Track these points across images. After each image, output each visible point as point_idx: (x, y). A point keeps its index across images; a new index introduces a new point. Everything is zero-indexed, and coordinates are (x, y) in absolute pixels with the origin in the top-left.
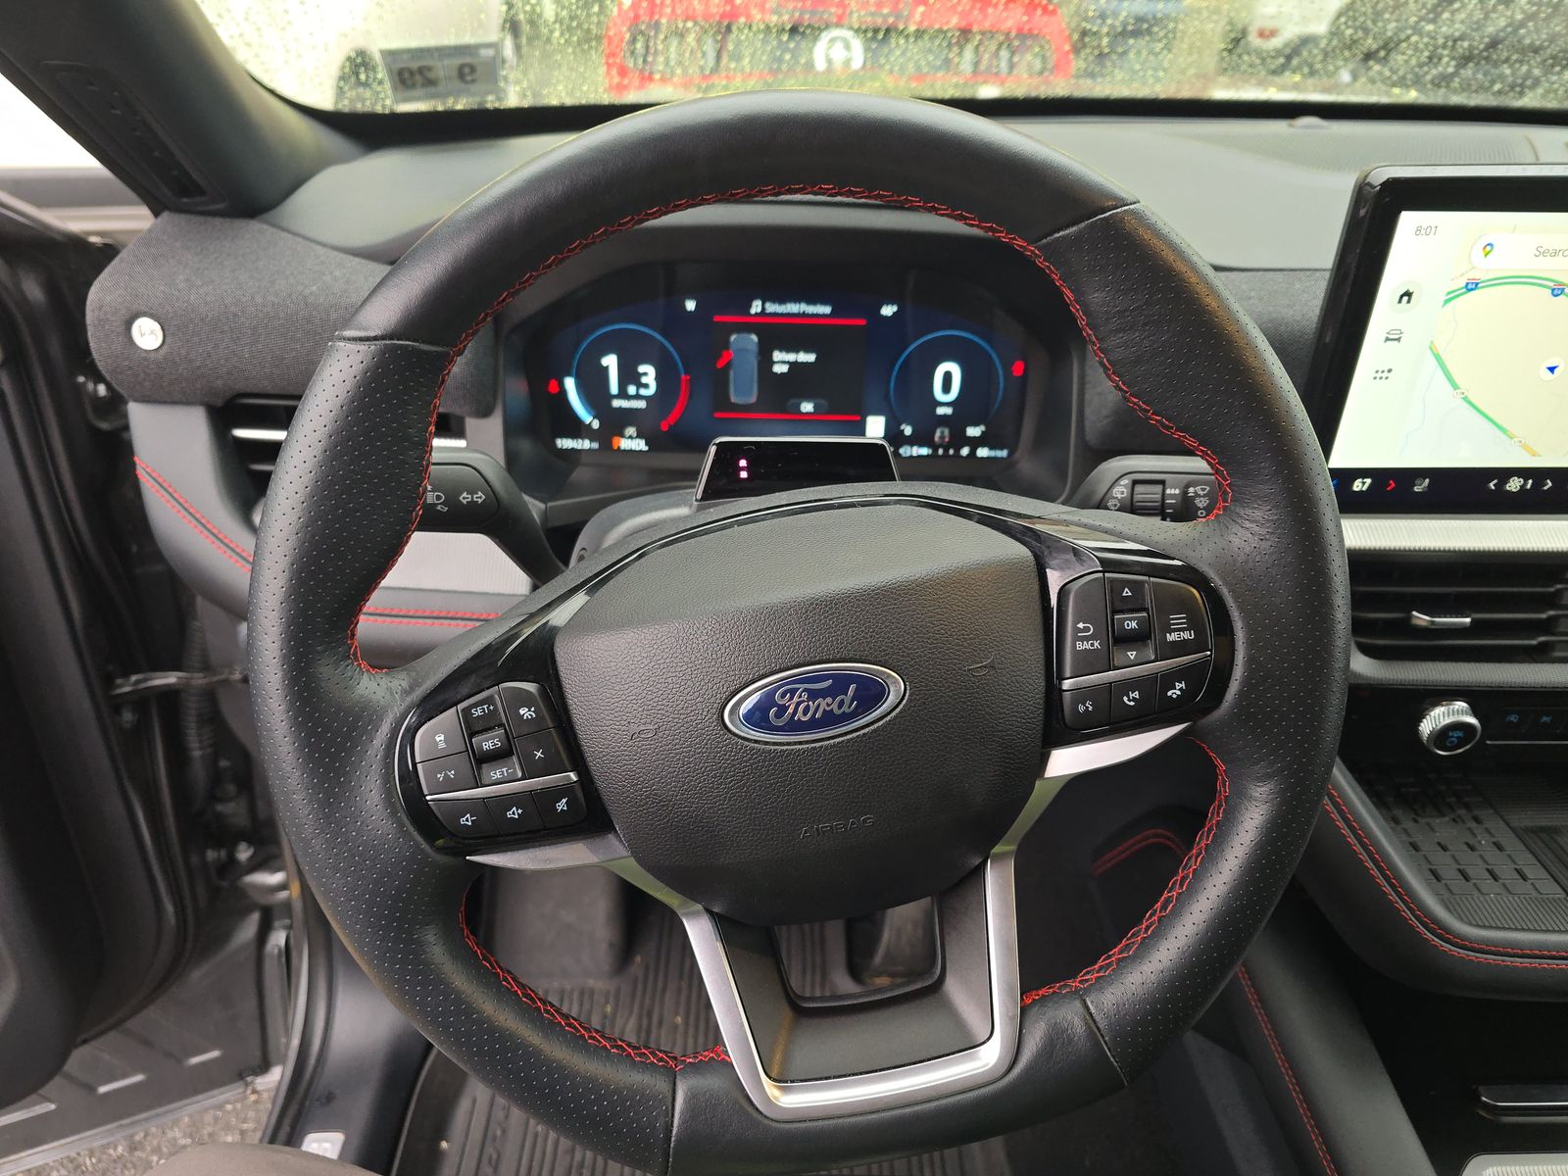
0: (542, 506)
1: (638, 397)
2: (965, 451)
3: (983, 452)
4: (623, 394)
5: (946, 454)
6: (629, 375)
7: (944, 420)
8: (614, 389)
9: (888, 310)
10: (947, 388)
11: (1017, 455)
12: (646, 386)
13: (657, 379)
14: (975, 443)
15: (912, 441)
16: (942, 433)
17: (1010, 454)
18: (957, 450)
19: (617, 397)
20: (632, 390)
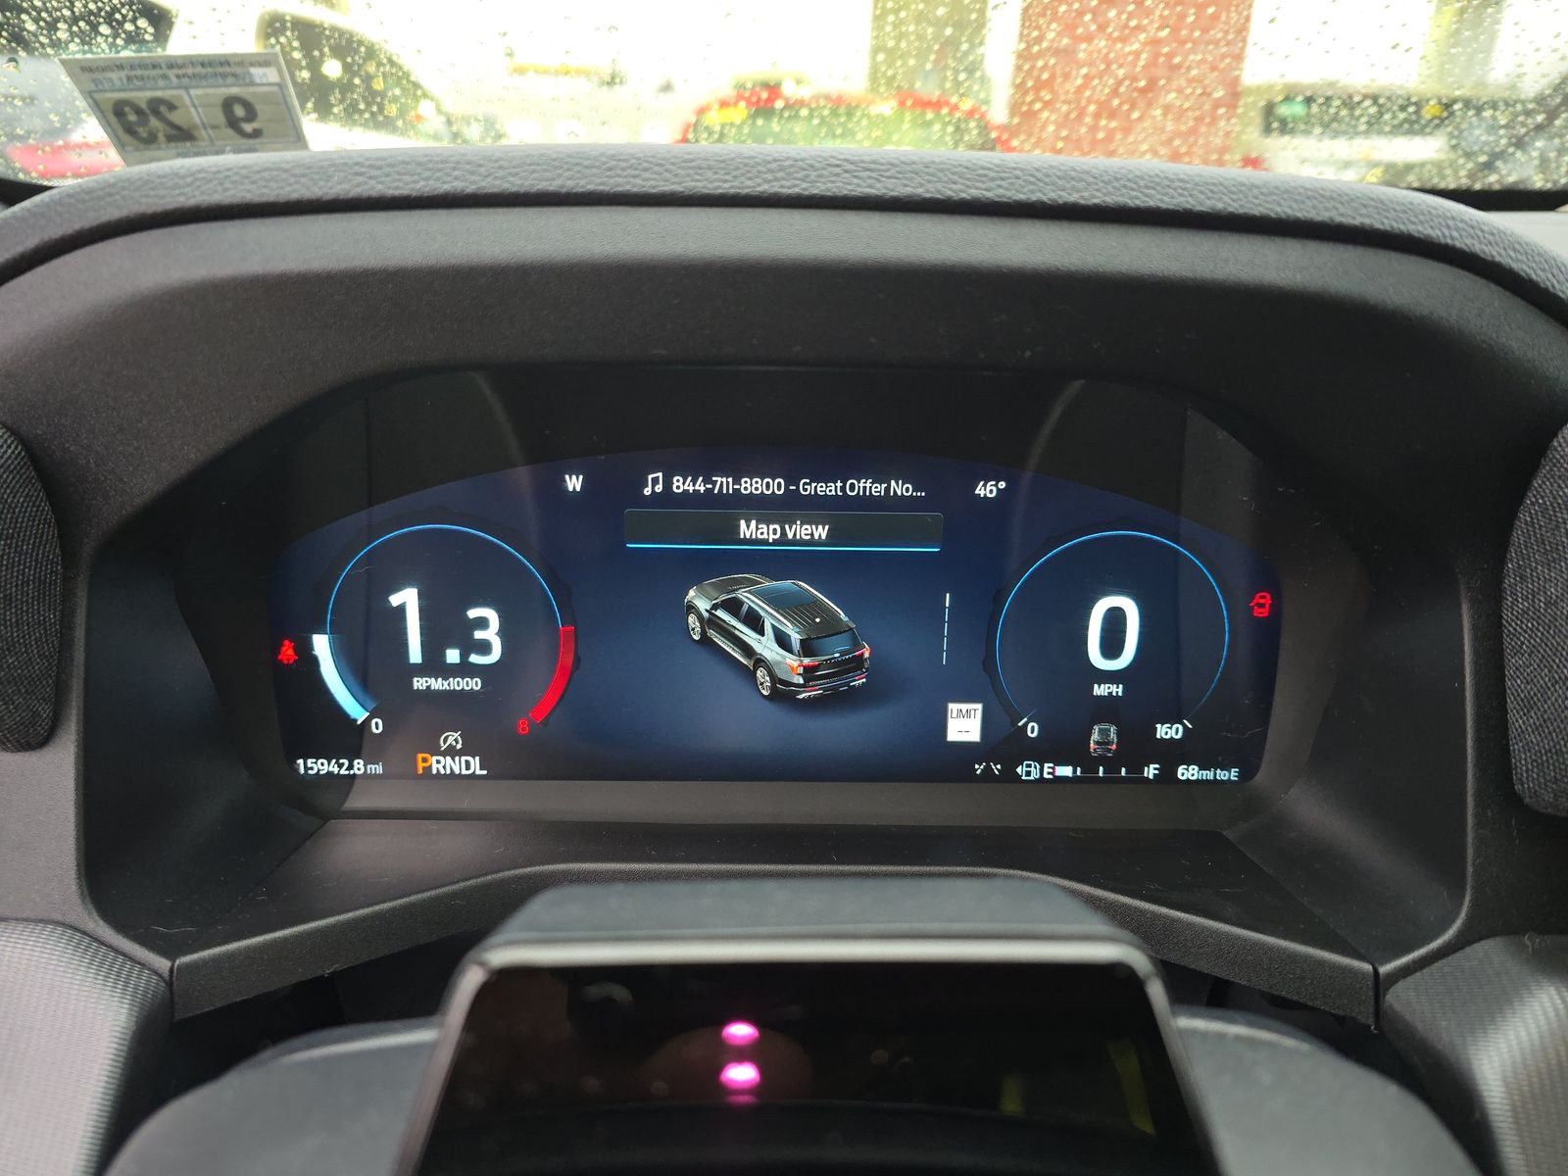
0: (163, 964)
1: (465, 669)
2: (1151, 771)
3: (1188, 773)
4: (433, 664)
5: (1112, 780)
6: (446, 629)
7: (1107, 709)
8: (415, 655)
9: (987, 490)
10: (1112, 647)
11: (1261, 778)
12: (484, 647)
13: (502, 633)
14: (1171, 755)
15: (1041, 752)
16: (1104, 733)
17: (1244, 776)
18: (1137, 768)
19: (422, 670)
20: (453, 656)
